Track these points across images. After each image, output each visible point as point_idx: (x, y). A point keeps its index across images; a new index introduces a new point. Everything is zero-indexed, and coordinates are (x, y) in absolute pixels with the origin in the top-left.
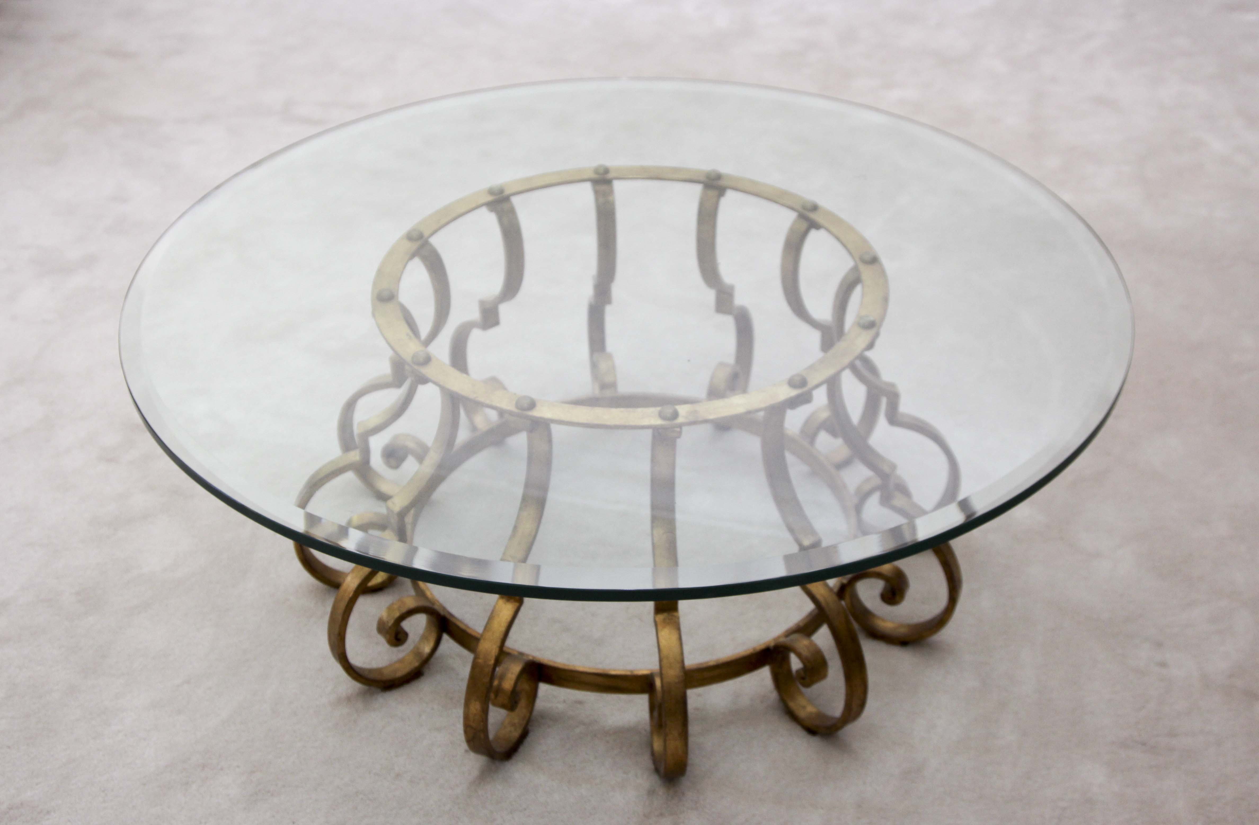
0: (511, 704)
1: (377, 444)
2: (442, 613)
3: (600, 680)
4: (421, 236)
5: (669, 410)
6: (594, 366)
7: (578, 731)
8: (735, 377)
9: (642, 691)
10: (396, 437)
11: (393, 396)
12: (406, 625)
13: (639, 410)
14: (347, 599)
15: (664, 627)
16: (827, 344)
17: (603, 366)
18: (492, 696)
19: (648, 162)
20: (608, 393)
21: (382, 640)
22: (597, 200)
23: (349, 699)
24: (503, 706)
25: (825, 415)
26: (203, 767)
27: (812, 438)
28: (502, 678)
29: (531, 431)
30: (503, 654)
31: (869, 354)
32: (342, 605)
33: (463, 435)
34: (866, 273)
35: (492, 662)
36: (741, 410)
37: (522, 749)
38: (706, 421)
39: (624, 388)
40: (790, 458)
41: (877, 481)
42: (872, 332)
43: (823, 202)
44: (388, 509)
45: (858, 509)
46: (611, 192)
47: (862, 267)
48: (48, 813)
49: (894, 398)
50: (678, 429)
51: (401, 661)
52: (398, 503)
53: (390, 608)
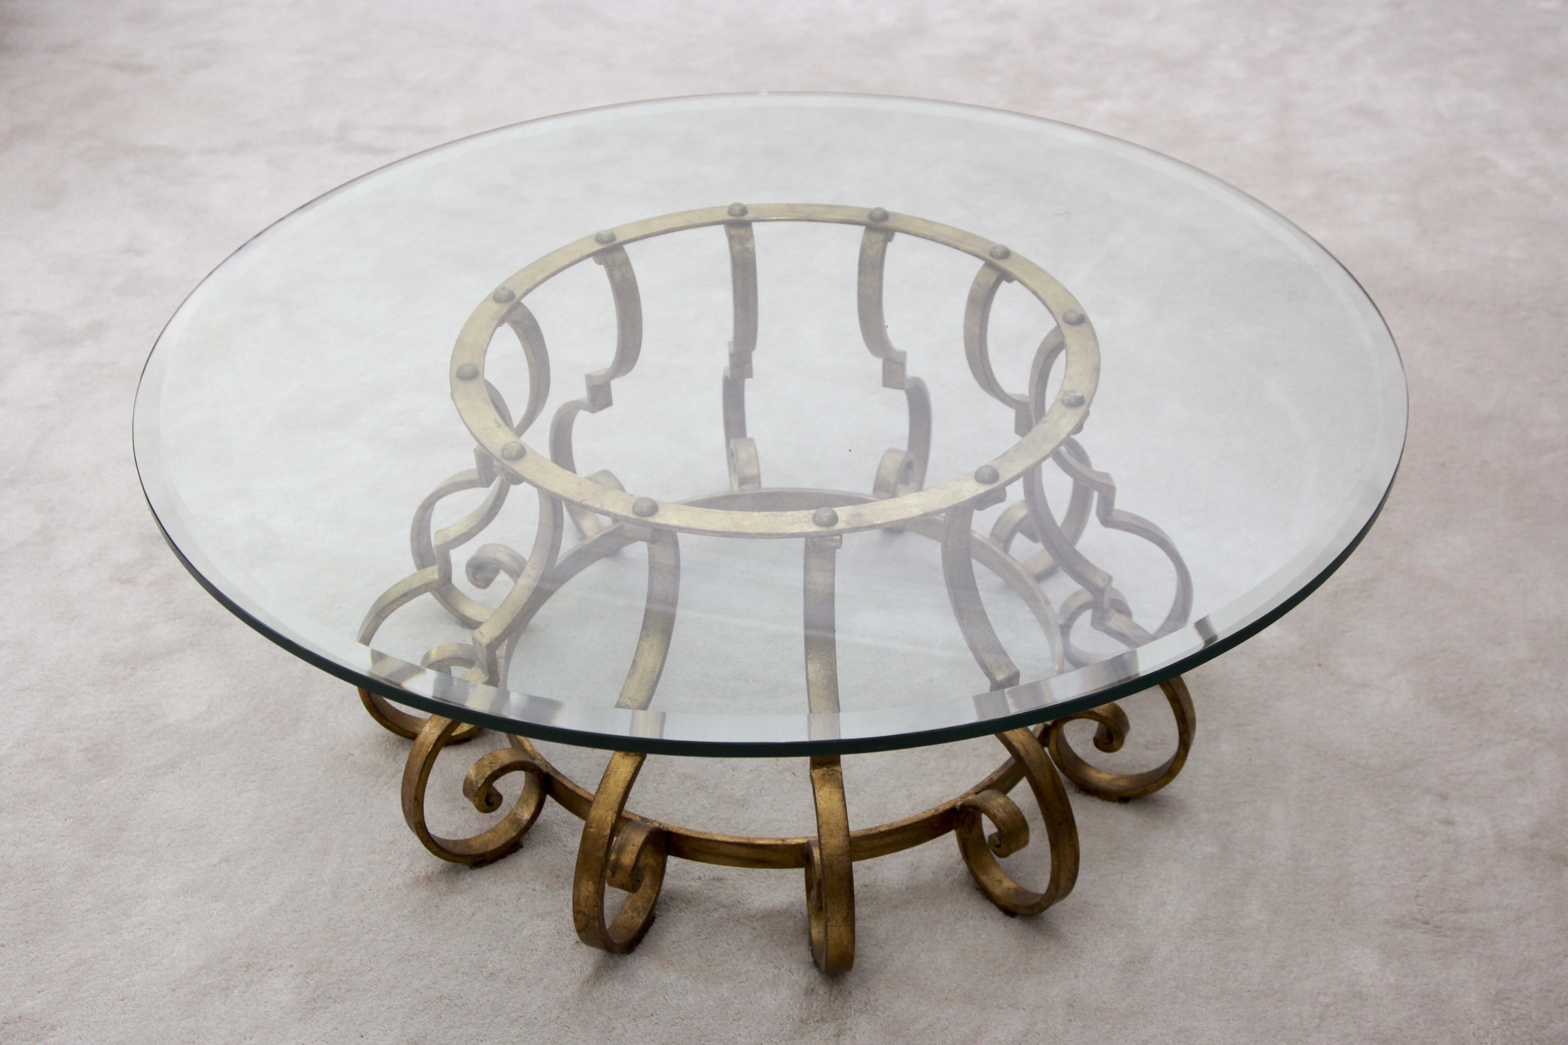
0: (632, 884)
1: (460, 557)
2: (545, 769)
3: (744, 852)
4: (511, 296)
5: (825, 513)
6: (731, 455)
7: (716, 915)
8: (909, 466)
9: (797, 865)
10: (484, 548)
11: (480, 497)
12: (499, 785)
13: (789, 513)
14: (424, 753)
15: (824, 785)
16: (1024, 426)
17: (743, 455)
18: (609, 873)
19: (797, 199)
20: (749, 489)
21: (470, 805)
22: (731, 248)
23: (429, 879)
24: (622, 887)
25: (1022, 513)
26: (248, 966)
27: (1006, 543)
28: (621, 850)
29: (652, 541)
30: (621, 820)
31: (1077, 437)
32: (419, 762)
33: (568, 543)
34: (1071, 335)
35: (608, 831)
36: (916, 512)
37: (646, 939)
38: (872, 527)
39: (769, 482)
40: (977, 567)
41: (1087, 597)
42: (1081, 410)
43: (1017, 247)
44: (474, 639)
45: (1065, 629)
46: (751, 236)
47: (1066, 330)
48: (53, 1028)
49: (1108, 492)
50: (838, 538)
51: (493, 830)
52: (487, 634)
53: (479, 765)
